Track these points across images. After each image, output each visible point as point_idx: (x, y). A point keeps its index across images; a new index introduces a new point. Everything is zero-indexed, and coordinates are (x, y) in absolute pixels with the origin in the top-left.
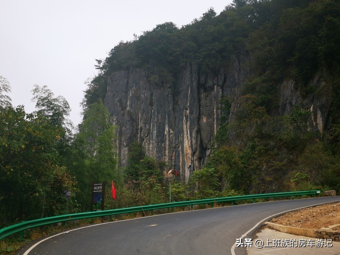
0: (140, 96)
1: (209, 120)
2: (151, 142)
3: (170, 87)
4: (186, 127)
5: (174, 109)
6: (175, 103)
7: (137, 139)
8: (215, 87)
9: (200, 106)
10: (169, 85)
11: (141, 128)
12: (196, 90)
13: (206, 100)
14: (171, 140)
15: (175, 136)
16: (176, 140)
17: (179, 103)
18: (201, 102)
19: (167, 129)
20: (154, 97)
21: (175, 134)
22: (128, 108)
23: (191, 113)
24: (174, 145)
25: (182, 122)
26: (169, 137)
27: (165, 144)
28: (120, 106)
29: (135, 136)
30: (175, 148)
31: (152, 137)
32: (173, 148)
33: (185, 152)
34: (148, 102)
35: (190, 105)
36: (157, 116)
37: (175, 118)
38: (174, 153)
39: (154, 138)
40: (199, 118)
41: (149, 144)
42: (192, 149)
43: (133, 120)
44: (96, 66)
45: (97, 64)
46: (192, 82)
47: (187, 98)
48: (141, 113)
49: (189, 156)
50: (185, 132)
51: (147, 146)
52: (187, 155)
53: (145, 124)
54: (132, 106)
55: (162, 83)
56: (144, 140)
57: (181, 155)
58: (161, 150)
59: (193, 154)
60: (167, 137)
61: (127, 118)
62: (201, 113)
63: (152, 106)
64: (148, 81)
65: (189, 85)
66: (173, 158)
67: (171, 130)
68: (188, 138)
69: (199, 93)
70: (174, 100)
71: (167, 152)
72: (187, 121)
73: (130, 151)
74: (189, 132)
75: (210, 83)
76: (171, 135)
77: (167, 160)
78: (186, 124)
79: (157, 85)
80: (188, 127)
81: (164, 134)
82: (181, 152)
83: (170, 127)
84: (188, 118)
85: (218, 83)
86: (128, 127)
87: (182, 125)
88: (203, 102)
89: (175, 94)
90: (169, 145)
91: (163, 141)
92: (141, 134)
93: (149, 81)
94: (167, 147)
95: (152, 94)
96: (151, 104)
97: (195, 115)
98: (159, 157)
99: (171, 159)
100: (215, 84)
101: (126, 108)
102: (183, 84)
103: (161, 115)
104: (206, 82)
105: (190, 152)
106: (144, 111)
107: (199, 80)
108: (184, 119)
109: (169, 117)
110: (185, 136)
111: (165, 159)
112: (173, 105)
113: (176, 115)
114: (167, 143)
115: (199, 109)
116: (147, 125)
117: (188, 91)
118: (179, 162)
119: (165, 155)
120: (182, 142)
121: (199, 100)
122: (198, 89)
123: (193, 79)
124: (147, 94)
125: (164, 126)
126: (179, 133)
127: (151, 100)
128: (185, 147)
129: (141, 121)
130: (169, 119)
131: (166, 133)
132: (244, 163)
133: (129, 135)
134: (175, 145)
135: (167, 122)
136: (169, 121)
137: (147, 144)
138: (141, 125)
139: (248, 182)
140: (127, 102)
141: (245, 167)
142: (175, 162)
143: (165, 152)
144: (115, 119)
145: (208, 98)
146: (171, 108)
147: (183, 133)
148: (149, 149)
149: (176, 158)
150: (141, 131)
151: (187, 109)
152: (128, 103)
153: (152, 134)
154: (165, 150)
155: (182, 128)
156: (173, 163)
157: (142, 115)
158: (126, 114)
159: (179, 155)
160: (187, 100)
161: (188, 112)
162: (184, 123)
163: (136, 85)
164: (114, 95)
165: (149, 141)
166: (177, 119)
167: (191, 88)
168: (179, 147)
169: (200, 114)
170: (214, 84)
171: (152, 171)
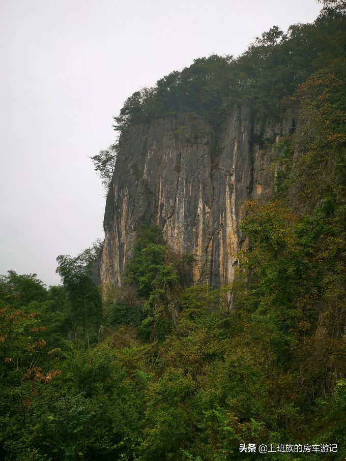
0: (161, 158)
1: (266, 191)
2: (177, 225)
3: (207, 144)
4: (230, 202)
5: (211, 175)
6: (215, 166)
7: (155, 222)
8: (278, 138)
9: (253, 170)
10: (205, 140)
11: (162, 205)
12: (246, 146)
13: (263, 159)
14: (207, 222)
15: (214, 217)
16: (214, 222)
17: (220, 166)
18: (254, 164)
19: (201, 205)
20: (182, 159)
21: (213, 213)
22: (145, 176)
23: (238, 180)
24: (211, 230)
25: (225, 195)
26: (204, 219)
27: (197, 229)
28: (134, 174)
29: (153, 216)
30: (213, 234)
31: (178, 218)
32: (210, 234)
33: (228, 241)
34: (174, 166)
35: (236, 167)
36: (187, 187)
37: (214, 189)
38: (211, 242)
39: (180, 219)
40: (251, 189)
41: (173, 229)
42: (239, 236)
43: (150, 193)
44: (115, 127)
45: (116, 124)
46: (240, 133)
47: (232, 158)
48: (162, 183)
49: (235, 246)
50: (228, 210)
51: (170, 232)
52: (230, 245)
53: (168, 198)
54: (150, 172)
55: (196, 138)
56: (165, 222)
57: (222, 245)
58: (190, 237)
59: (241, 243)
60: (201, 218)
61: (140, 189)
62: (254, 181)
63: (179, 172)
64: (174, 136)
65: (235, 138)
66: (210, 249)
67: (207, 208)
68: (232, 220)
69: (252, 150)
70: (212, 162)
71: (200, 240)
72: (231, 193)
73: (138, 236)
74: (234, 210)
75: (269, 133)
76: (207, 216)
77: (199, 253)
78: (230, 198)
79: (188, 141)
80: (233, 201)
81: (196, 215)
82: (221, 241)
83: (206, 202)
84: (232, 188)
85: (281, 132)
86: (141, 203)
87: (224, 199)
88: (257, 164)
89: (215, 153)
90: (204, 230)
91: (194, 224)
92: (161, 214)
93: (176, 136)
94: (201, 233)
95: (179, 156)
96: (178, 170)
97: (244, 184)
98: (188, 249)
99: (207, 252)
100: (277, 134)
101: (142, 176)
102: (226, 137)
103: (193, 186)
104: (263, 132)
105: (234, 239)
106: (166, 180)
107: (252, 130)
108: (227, 190)
109: (204, 188)
110: (229, 215)
111: (197, 250)
112: (212, 170)
113: (215, 184)
114: (201, 227)
115: (252, 174)
116: (171, 200)
117: (234, 147)
118: (219, 255)
119: (197, 246)
120: (224, 226)
121: (252, 161)
122: (251, 145)
123: (243, 128)
124: (173, 155)
125: (196, 200)
126: (219, 212)
127: (179, 163)
128: (228, 233)
129: (162, 195)
130: (203, 192)
131: (199, 211)
133: (141, 214)
134: (212, 229)
135: (201, 195)
136: (204, 194)
137: (170, 228)
138: (162, 199)
140: (144, 168)
142: (212, 255)
143: (197, 241)
144: (126, 193)
145: (266, 157)
146: (207, 174)
147: (226, 211)
148: (172, 236)
149: (214, 250)
150: (162, 209)
151: (231, 175)
152: (146, 169)
153: (178, 213)
154: (197, 237)
155: (224, 204)
156: (210, 257)
157: (164, 186)
158: (139, 184)
159: (219, 245)
160: (232, 161)
161: (233, 178)
162: (227, 196)
163: (157, 142)
164: (126, 159)
165: (174, 224)
166: (216, 190)
167: (239, 142)
168: (218, 233)
169: (252, 182)
170: (275, 135)
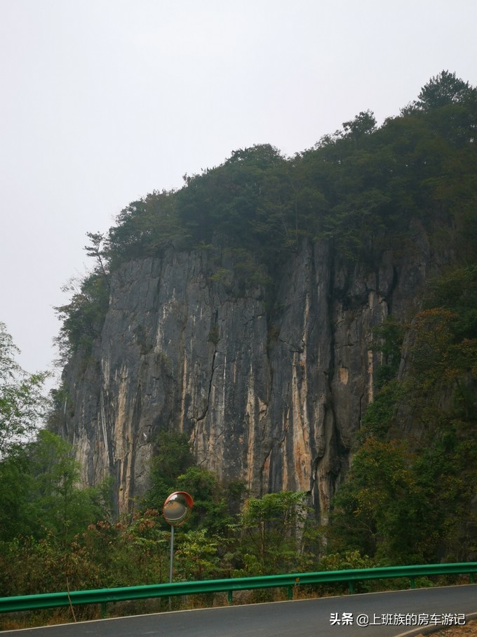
0: (186, 320)
1: (356, 379)
2: (212, 431)
3: (260, 298)
4: (299, 395)
5: (269, 351)
6: (273, 335)
7: (177, 425)
8: (371, 296)
9: (333, 343)
10: (257, 293)
11: (188, 398)
12: (323, 305)
13: (349, 328)
14: (261, 427)
15: (272, 418)
16: (273, 427)
17: (283, 335)
18: (336, 334)
19: (251, 399)
20: (220, 322)
21: (271, 412)
22: (158, 349)
23: (311, 360)
24: (267, 440)
25: (290, 384)
26: (257, 421)
27: (246, 438)
28: (138, 343)
29: (173, 416)
30: (272, 446)
31: (215, 420)
32: (266, 447)
33: (296, 458)
34: (207, 332)
35: (308, 339)
36: (228, 368)
37: (272, 373)
38: (269, 460)
39: (219, 422)
40: (331, 374)
41: (206, 438)
42: (313, 452)
43: (169, 377)
44: (89, 249)
45: (92, 245)
46: (314, 285)
47: (302, 325)
48: (189, 361)
49: (307, 467)
50: (296, 409)
51: (201, 443)
52: (299, 465)
53: (198, 386)
54: (166, 342)
55: (242, 287)
56: (193, 425)
57: (286, 465)
58: (234, 452)
59: (316, 463)
60: (252, 420)
61: (152, 371)
62: (336, 361)
63: (215, 343)
64: (207, 284)
65: (306, 292)
66: (266, 472)
67: (261, 403)
68: (303, 424)
69: (331, 312)
70: (269, 328)
71: (250, 456)
72: (301, 380)
73: (156, 452)
74: (305, 408)
75: (358, 289)
76: (261, 416)
77: (250, 476)
78: (300, 388)
79: (229, 292)
80: (304, 394)
81: (243, 413)
82: (285, 458)
83: (259, 395)
84: (303, 373)
85: (377, 288)
86: (154, 395)
87: (290, 390)
88: (341, 334)
89: (273, 314)
90: (257, 440)
91: (241, 430)
92: (186, 411)
93: (210, 284)
94: (251, 445)
95: (215, 316)
96: (214, 339)
97: (321, 366)
98: (231, 471)
99: (261, 477)
100: (371, 290)
101: (152, 347)
102: (292, 289)
103: (239, 367)
104: (348, 285)
105: (307, 456)
106: (195, 356)
107: (332, 281)
108: (295, 375)
109: (256, 372)
110: (296, 416)
111: (245, 474)
112: (268, 342)
113: (275, 364)
114: (252, 434)
115: (332, 350)
116: (203, 390)
117: (304, 307)
118: (281, 482)
119: (246, 466)
120: (289, 434)
121: (332, 329)
122: (330, 302)
123: (318, 277)
124: (205, 315)
125: (244, 391)
126: (281, 410)
127: (214, 328)
128: (295, 445)
129: (187, 381)
130: (256, 377)
131: (248, 409)
132: (425, 485)
133: (156, 415)
134: (270, 439)
135: (252, 382)
136: (256, 381)
137: (201, 436)
138: (187, 389)
139: (436, 534)
140: (155, 333)
141: (428, 495)
142: (270, 482)
143: (246, 458)
144: (124, 376)
145: (353, 325)
146: (261, 348)
147: (292, 409)
148: (205, 450)
149: (273, 473)
150: (187, 405)
151: (301, 351)
152: (159, 337)
153: (214, 411)
154: (246, 452)
155: (289, 398)
156: (266, 486)
157: (191, 365)
158: (152, 363)
159: (280, 465)
160: (302, 330)
161: (303, 357)
162: (294, 385)
163: (178, 292)
164: (125, 317)
165: (208, 429)
166: (277, 376)
167: (313, 300)
168: (280, 446)
169: (332, 365)
170: (368, 291)
171: (205, 503)
